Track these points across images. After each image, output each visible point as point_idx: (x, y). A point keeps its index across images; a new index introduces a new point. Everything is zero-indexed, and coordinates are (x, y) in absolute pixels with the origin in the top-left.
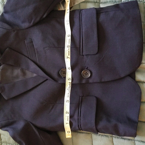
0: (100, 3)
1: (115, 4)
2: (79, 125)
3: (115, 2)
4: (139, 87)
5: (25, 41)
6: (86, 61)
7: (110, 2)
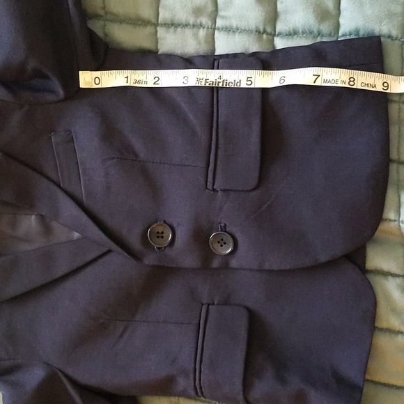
0: (274, 35)
1: (319, 40)
2: (198, 388)
3: (319, 34)
4: (371, 288)
5: (53, 138)
6: (221, 208)
7: (303, 33)
